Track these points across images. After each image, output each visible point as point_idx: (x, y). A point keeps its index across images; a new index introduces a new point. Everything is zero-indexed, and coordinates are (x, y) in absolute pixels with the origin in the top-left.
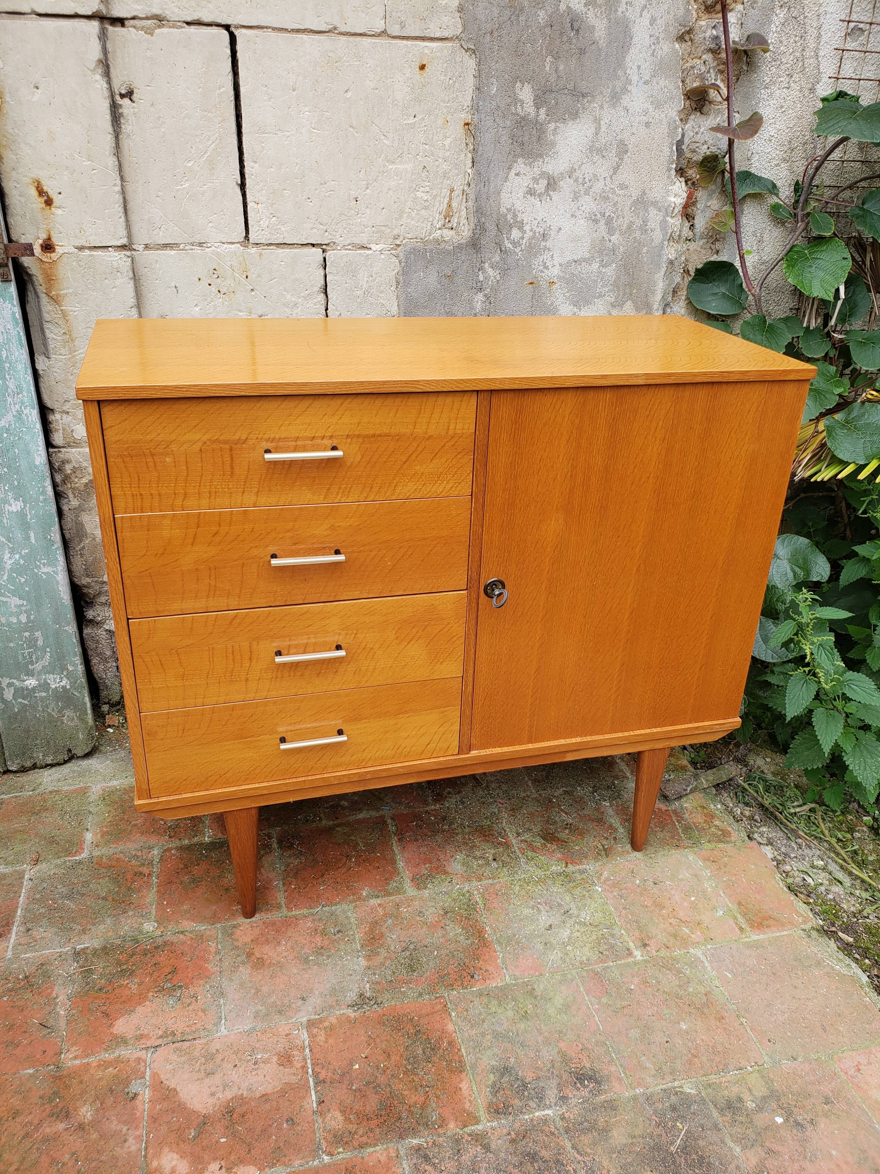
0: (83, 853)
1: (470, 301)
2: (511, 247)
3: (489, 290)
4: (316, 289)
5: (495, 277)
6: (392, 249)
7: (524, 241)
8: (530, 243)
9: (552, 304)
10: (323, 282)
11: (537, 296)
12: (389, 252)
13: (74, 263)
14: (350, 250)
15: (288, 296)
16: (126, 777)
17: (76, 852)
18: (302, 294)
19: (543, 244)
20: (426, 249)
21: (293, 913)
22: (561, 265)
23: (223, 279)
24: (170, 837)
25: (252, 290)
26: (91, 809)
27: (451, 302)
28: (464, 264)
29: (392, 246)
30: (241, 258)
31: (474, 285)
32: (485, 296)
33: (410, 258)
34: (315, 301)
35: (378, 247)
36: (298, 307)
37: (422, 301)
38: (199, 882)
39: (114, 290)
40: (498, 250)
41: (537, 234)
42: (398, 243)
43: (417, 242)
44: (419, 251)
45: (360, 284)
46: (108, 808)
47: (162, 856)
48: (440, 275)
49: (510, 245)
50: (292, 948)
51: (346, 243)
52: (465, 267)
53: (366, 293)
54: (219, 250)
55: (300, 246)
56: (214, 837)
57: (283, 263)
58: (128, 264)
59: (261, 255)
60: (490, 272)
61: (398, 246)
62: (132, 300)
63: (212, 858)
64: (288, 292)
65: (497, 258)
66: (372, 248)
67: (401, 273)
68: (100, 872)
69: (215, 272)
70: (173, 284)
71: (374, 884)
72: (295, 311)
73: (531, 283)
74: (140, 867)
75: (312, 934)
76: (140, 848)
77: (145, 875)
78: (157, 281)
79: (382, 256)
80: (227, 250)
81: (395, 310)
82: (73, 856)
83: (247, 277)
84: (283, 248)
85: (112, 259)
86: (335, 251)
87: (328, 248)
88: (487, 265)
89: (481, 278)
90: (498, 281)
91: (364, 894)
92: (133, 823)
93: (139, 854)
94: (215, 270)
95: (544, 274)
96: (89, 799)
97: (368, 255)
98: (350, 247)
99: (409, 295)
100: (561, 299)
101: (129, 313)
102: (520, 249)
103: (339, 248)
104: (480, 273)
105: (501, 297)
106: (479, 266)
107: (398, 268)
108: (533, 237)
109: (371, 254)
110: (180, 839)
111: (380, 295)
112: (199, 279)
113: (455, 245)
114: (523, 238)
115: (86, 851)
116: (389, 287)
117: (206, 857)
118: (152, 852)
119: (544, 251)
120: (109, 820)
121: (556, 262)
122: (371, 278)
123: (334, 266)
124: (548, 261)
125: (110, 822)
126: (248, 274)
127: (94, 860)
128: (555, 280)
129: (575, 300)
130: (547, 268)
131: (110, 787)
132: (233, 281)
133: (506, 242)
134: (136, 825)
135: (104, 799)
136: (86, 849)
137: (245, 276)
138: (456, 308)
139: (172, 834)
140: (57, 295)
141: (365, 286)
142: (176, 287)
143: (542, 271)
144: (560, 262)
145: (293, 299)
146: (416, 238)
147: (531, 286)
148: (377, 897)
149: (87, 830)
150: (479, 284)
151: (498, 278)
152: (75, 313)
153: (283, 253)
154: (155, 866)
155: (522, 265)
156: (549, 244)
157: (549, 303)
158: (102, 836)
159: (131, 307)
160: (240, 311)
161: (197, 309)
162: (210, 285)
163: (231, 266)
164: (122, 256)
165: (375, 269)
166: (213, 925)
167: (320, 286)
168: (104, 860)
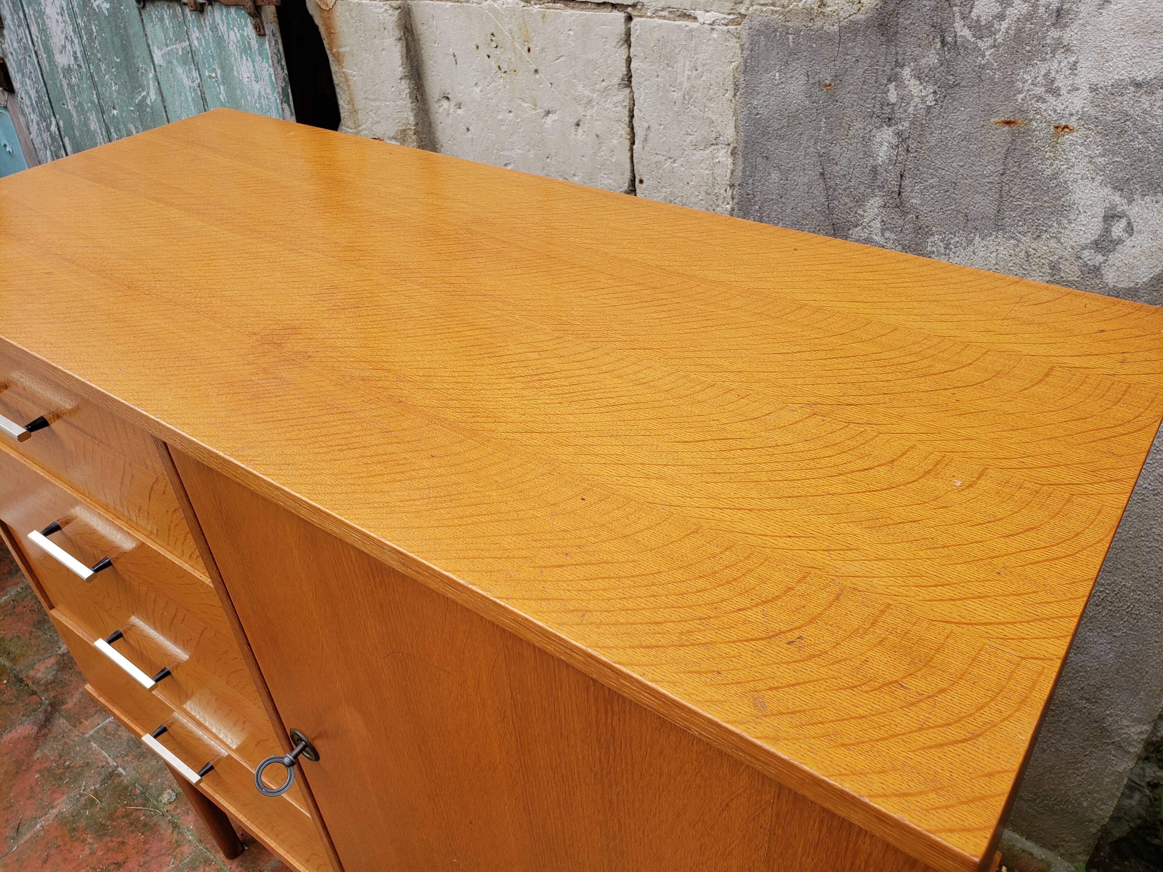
1: (867, 140)
2: (970, 37)
3: (907, 124)
4: (616, 80)
5: (923, 99)
6: (732, 22)
7: (1005, 25)
8: (1019, 31)
9: (1055, 176)
10: (624, 70)
11: (1017, 154)
12: (726, 28)
13: (347, 13)
14: (664, 18)
15: (580, 87)
18: (598, 87)
19: (1054, 33)
20: (788, 29)
22: (1094, 89)
23: (502, 50)
25: (536, 71)
27: (829, 137)
28: (860, 64)
29: (731, 17)
30: (521, 20)
31: (877, 110)
32: (899, 134)
33: (758, 41)
34: (615, 99)
35: (708, 17)
36: (593, 106)
37: (776, 126)
39: (384, 52)
40: (938, 40)
41: (1042, 10)
42: (743, 11)
43: (773, 12)
44: (776, 30)
45: (678, 81)
48: (811, 81)
49: (966, 32)
51: (660, 5)
52: (860, 71)
53: (687, 97)
54: (496, 5)
55: (593, 6)
57: (572, 33)
58: (394, 18)
59: (544, 16)
60: (914, 87)
61: (744, 16)
62: (401, 69)
64: (579, 81)
65: (932, 58)
66: (699, 17)
67: (742, 68)
69: (493, 38)
70: (451, 51)
72: (590, 112)
73: (1008, 123)
78: (436, 45)
79: (715, 35)
80: (505, 6)
81: (730, 133)
83: (529, 50)
84: (573, 8)
85: (378, 10)
86: (643, 19)
87: (634, 13)
88: (906, 72)
89: (893, 97)
90: (929, 107)
94: (492, 34)
95: (1044, 106)
97: (691, 30)
98: (665, 13)
99: (754, 111)
100: (1082, 167)
101: (400, 85)
102: (990, 41)
103: (649, 14)
104: (892, 86)
105: (933, 143)
106: (888, 72)
107: (738, 61)
108: (1029, 17)
109: (697, 29)
111: (708, 104)
112: (477, 47)
113: (842, 24)
114: (1001, 17)
116: (722, 91)
119: (1053, 51)
121: (1082, 80)
122: (695, 73)
123: (641, 45)
124: (1060, 77)
126: (530, 45)
128: (1073, 122)
129: (1120, 175)
130: (1055, 92)
132: (513, 54)
133: (958, 24)
137: (526, 49)
138: (837, 149)
140: (338, 53)
141: (686, 85)
142: (455, 56)
143: (1040, 99)
144: (1094, 80)
145: (587, 93)
146: (773, 4)
147: (1006, 128)
150: (887, 110)
151: (930, 101)
152: (355, 78)
153: (572, 15)
155: (992, 79)
156: (1069, 35)
157: (1049, 172)
159: (401, 79)
160: (524, 100)
161: (478, 90)
162: (489, 57)
163: (511, 31)
164: (387, 7)
165: (701, 56)
167: (621, 76)
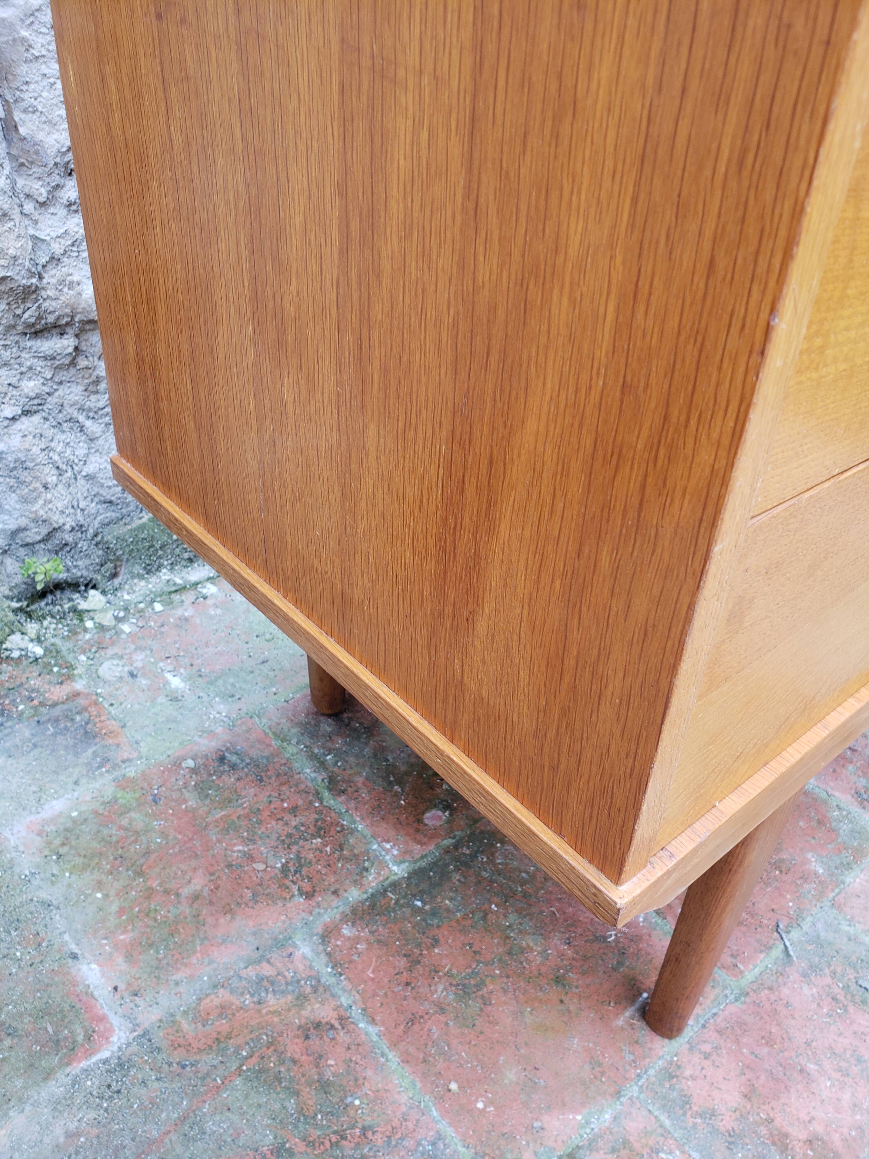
0: (110, 1030)
16: (76, 783)
17: (88, 1038)
21: (750, 976)
24: (309, 895)
26: (43, 895)
38: (479, 986)
46: (89, 877)
47: (329, 955)
50: (846, 1074)
56: (408, 858)
63: (448, 910)
68: (204, 1068)
71: (813, 841)
74: (301, 1006)
75: (840, 1016)
76: (256, 955)
77: (332, 1027)
82: (88, 1054)
91: (821, 871)
92: (185, 892)
93: (267, 970)
96: (17, 870)
110: (335, 893)
115: (115, 1021)
117: (434, 913)
118: (298, 954)
120: (114, 908)
125: (121, 911)
127: (159, 1037)
131: (53, 820)
134: (196, 897)
135: (60, 856)
136: (111, 1015)
139: (306, 886)
148: (849, 867)
149: (74, 956)
154: (337, 991)
158: (129, 957)
166: (618, 1094)
168: (185, 1026)
